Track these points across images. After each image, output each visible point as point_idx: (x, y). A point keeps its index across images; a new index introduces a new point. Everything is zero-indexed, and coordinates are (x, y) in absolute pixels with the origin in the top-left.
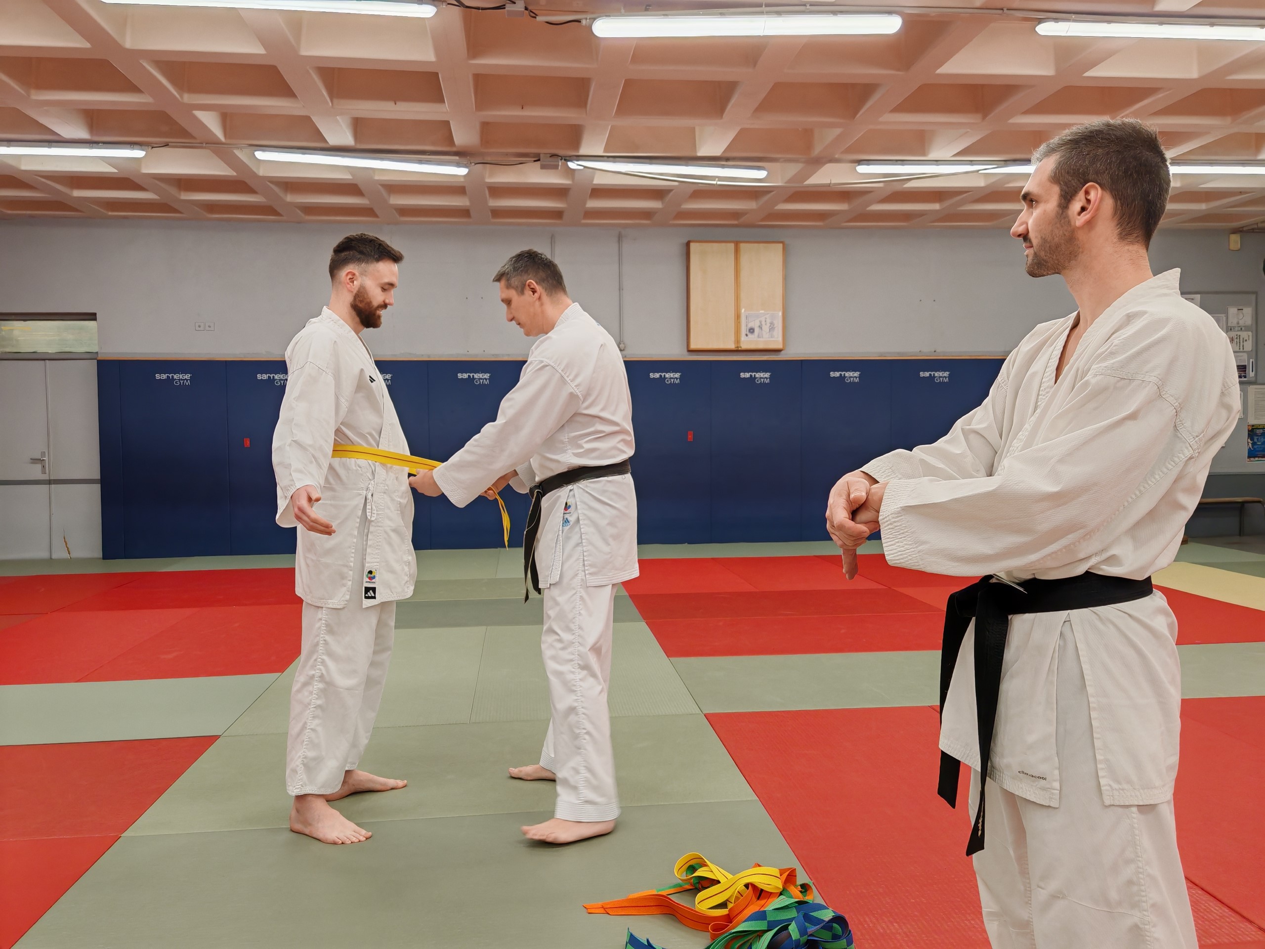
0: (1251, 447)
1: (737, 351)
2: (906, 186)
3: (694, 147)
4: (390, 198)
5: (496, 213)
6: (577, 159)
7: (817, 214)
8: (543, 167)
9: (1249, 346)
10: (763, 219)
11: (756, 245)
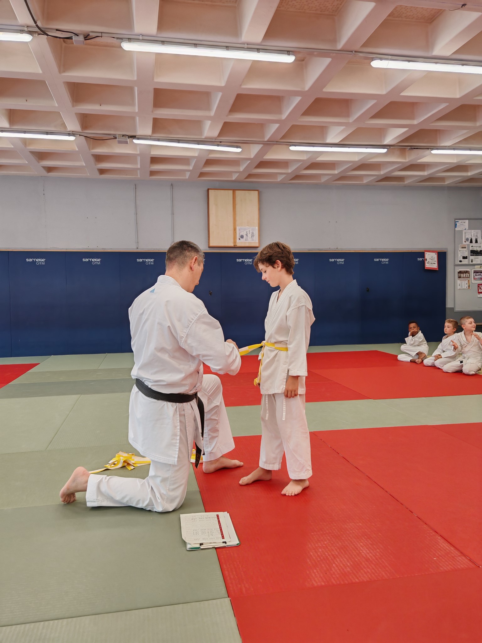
1: (235, 247)
2: (317, 159)
3: (201, 133)
4: (40, 161)
5: (102, 171)
6: (138, 138)
7: (274, 175)
8: (120, 142)
10: (247, 178)
11: (244, 192)
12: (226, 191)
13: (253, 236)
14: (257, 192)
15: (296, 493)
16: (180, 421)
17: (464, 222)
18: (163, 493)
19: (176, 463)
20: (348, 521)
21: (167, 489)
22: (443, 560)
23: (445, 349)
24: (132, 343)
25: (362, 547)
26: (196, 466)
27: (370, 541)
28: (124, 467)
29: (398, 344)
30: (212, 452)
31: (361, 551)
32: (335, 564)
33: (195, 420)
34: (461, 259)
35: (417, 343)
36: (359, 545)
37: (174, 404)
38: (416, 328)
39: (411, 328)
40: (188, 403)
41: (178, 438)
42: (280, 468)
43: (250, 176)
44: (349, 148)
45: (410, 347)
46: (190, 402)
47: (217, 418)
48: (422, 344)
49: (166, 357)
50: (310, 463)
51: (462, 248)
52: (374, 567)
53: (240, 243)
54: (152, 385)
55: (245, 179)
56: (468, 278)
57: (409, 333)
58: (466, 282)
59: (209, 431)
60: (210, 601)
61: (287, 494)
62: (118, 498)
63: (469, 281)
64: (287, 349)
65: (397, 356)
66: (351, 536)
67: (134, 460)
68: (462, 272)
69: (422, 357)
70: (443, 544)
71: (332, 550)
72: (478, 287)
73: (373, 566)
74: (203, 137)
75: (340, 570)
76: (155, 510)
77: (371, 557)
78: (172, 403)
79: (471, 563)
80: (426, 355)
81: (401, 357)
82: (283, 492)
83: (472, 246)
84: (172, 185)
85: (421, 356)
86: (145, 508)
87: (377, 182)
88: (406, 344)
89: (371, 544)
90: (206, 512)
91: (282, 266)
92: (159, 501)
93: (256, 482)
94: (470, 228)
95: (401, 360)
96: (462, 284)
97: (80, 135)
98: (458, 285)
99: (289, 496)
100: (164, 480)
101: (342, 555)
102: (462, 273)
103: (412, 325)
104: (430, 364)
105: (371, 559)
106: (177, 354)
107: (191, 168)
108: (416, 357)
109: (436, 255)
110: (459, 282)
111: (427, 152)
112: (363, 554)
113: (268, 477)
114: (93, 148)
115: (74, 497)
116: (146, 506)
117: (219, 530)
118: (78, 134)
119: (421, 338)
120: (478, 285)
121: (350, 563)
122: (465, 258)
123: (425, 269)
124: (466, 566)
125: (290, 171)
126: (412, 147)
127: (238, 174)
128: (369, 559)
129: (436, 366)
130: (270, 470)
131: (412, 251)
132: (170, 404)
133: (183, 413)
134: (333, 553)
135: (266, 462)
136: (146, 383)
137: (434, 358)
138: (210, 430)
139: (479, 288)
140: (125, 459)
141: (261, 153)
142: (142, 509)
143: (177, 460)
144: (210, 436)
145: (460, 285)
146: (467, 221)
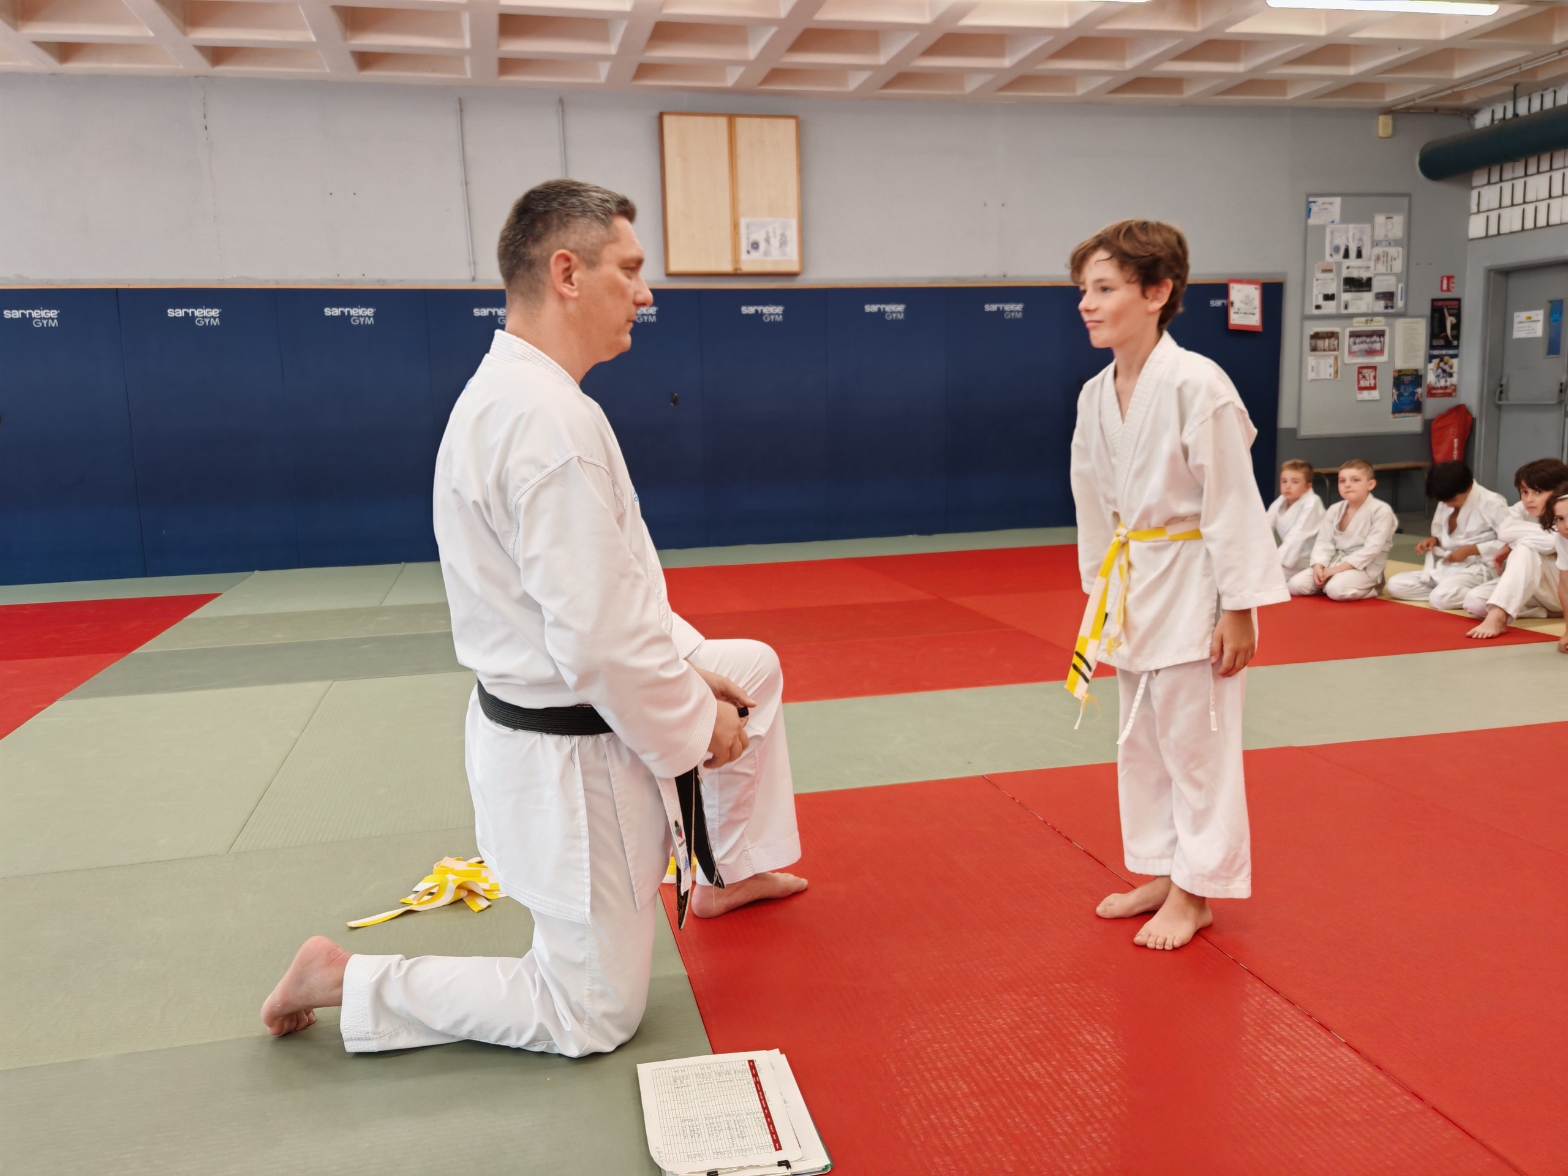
1: (736, 275)
4: (188, 29)
5: (365, 60)
7: (839, 73)
9: (1398, 266)
10: (766, 80)
11: (757, 121)
12: (711, 119)
13: (783, 243)
14: (792, 123)
17: (1331, 204)
18: (579, 1005)
21: (586, 992)
28: (458, 902)
34: (1321, 301)
37: (565, 739)
43: (776, 74)
47: (751, 772)
51: (1324, 271)
53: (750, 262)
55: (761, 83)
56: (1335, 350)
58: (1328, 360)
62: (440, 1024)
63: (1336, 358)
68: (1321, 336)
72: (1360, 373)
78: (557, 738)
83: (1348, 267)
84: (561, 102)
86: (527, 1048)
87: (1112, 91)
90: (713, 1051)
92: (568, 1027)
94: (1346, 218)
96: (1320, 367)
98: (1310, 369)
102: (1320, 338)
107: (613, 49)
109: (1258, 291)
110: (1311, 360)
120: (1359, 368)
122: (1328, 297)
123: (1230, 328)
125: (882, 59)
127: (743, 69)
133: (600, 765)
139: (1361, 377)
140: (459, 879)
143: (590, 911)
144: (723, 820)
145: (1314, 370)
146: (1338, 200)
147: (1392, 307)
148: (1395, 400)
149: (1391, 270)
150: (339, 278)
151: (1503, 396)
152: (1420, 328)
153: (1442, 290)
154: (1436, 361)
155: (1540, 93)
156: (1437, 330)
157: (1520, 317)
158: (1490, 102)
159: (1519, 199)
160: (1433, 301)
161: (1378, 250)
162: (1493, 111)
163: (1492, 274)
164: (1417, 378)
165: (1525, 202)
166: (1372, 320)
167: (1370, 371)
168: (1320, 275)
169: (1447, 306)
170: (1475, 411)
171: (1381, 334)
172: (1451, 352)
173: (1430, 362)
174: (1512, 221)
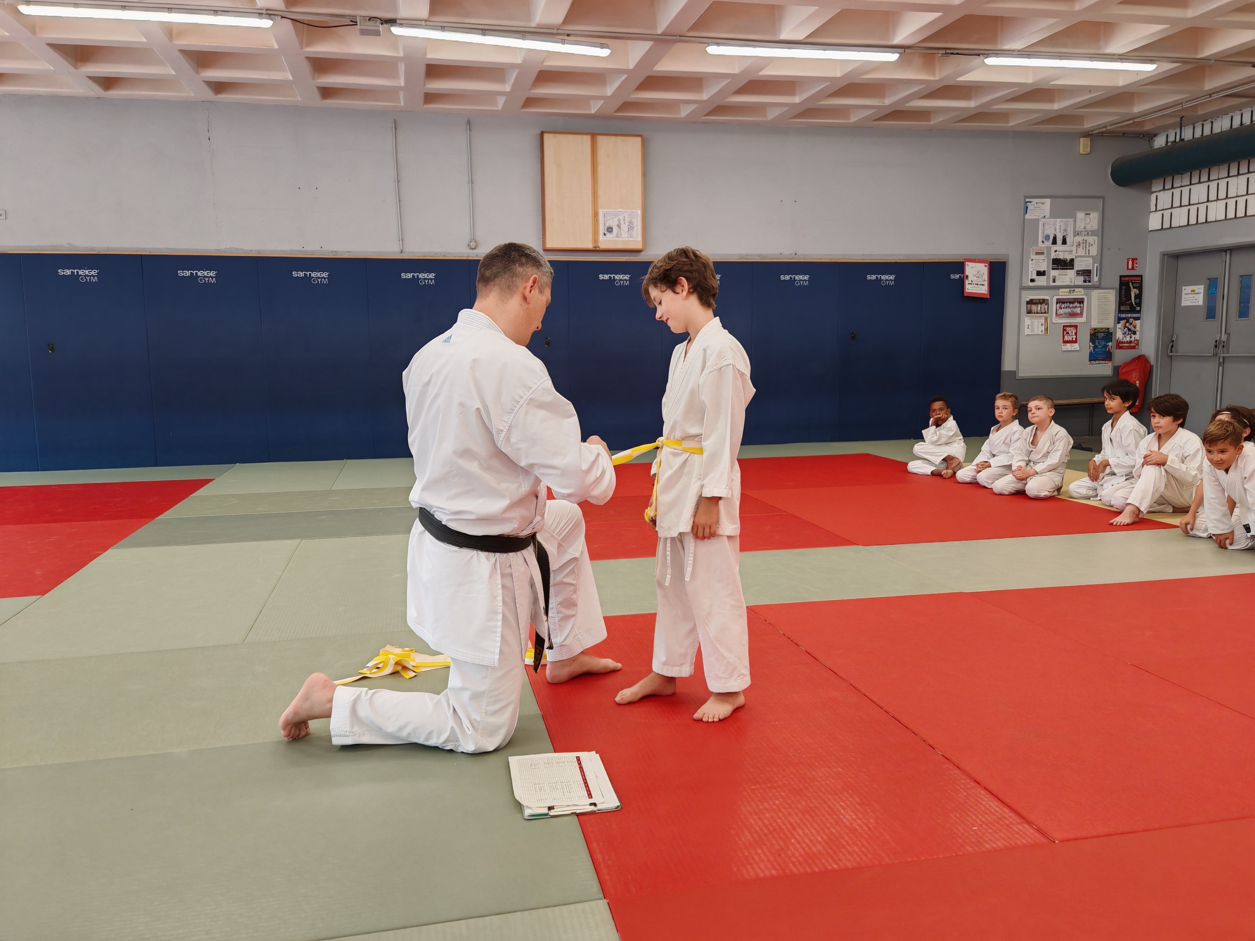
0: (1092, 350)
1: (596, 251)
2: (761, 73)
3: (529, 16)
4: (200, 70)
5: (326, 92)
6: (400, 24)
7: (674, 105)
8: (364, 32)
9: (1094, 251)
10: (619, 110)
11: (613, 138)
12: (579, 137)
13: (631, 228)
14: (639, 140)
15: (721, 717)
16: (503, 586)
17: (1043, 203)
18: (475, 720)
19: (496, 664)
20: (817, 764)
21: (483, 711)
22: (989, 830)
23: (997, 451)
24: (410, 440)
25: (844, 809)
26: (536, 669)
27: (857, 799)
28: (395, 673)
29: (908, 441)
30: (563, 644)
31: (841, 816)
32: (795, 838)
33: (532, 585)
34: (1034, 276)
35: (943, 440)
36: (838, 806)
37: (491, 555)
38: (944, 412)
39: (934, 410)
40: (519, 553)
41: (500, 617)
42: (693, 673)
43: (626, 106)
44: (825, 50)
45: (931, 446)
46: (522, 551)
47: (574, 582)
48: (954, 441)
49: (473, 467)
50: (746, 662)
51: (1037, 254)
52: (865, 843)
53: (606, 242)
54: (448, 520)
55: (617, 111)
56: (1045, 313)
57: (932, 419)
58: (1040, 320)
59: (559, 606)
60: (572, 907)
61: (705, 719)
62: (390, 728)
63: (1046, 319)
64: (701, 451)
65: (907, 464)
66: (823, 790)
67: (417, 660)
68: (1035, 302)
69: (953, 466)
70: (991, 803)
71: (790, 814)
72: (1064, 330)
73: (863, 841)
74: (533, 24)
75: (804, 849)
76: (460, 750)
77: (860, 826)
78: (487, 553)
79: (1038, 835)
80: (960, 462)
81: (915, 467)
82: (697, 716)
83: (1056, 251)
84: (469, 122)
85: (952, 463)
86: (442, 746)
87: (876, 120)
88: (924, 441)
89: (859, 804)
90: (555, 752)
91: (689, 289)
92: (469, 733)
93: (647, 698)
94: (1054, 214)
95: (915, 471)
96: (1033, 325)
97: (282, 17)
98: (1026, 327)
99: (708, 722)
100: (476, 696)
101: (807, 823)
102: (1034, 304)
103: (937, 405)
104: (968, 479)
105: (860, 831)
106: (495, 463)
107: (508, 88)
108: (942, 466)
109: (987, 268)
110: (1027, 320)
111: (977, 61)
112: (845, 820)
113: (669, 690)
114: (309, 44)
115: (306, 728)
116: (444, 743)
117: (583, 782)
118: (278, 15)
119: (952, 430)
120: (1064, 326)
121: (822, 837)
122: (1040, 273)
123: (966, 295)
124: (1030, 840)
125: (705, 96)
126: (948, 51)
127: (603, 101)
128: (856, 830)
129: (979, 482)
130: (673, 676)
131: (941, 261)
132: (483, 555)
133: (508, 571)
134: (792, 821)
135: (665, 663)
136: (439, 516)
137: (976, 468)
138: (561, 603)
139: (1065, 333)
140: (398, 659)
141: (648, 59)
142: (436, 749)
143: (498, 657)
144: (561, 615)
145: (1030, 327)
146: (1048, 201)
147: (1090, 282)
148: (1091, 351)
149: (1089, 254)
150: (303, 249)
151: (1174, 349)
152: (1111, 297)
153: (1128, 269)
154: (1123, 322)
155: (1201, 123)
156: (1124, 299)
157: (1187, 290)
158: (1165, 128)
159: (1185, 202)
160: (1121, 276)
161: (1079, 239)
162: (1167, 135)
163: (1166, 257)
164: (1108, 335)
165: (1190, 204)
166: (1074, 290)
167: (1072, 329)
168: (1034, 257)
169: (1131, 281)
170: (1152, 360)
171: (1081, 301)
172: (1135, 315)
173: (1119, 323)
174: (1180, 218)
